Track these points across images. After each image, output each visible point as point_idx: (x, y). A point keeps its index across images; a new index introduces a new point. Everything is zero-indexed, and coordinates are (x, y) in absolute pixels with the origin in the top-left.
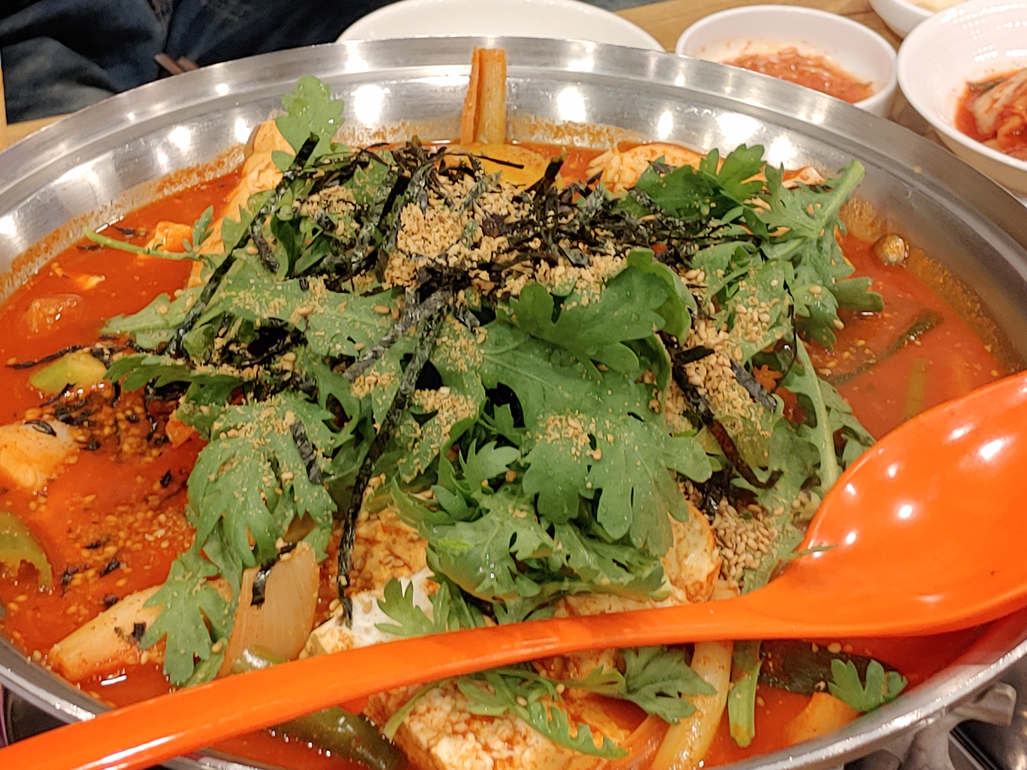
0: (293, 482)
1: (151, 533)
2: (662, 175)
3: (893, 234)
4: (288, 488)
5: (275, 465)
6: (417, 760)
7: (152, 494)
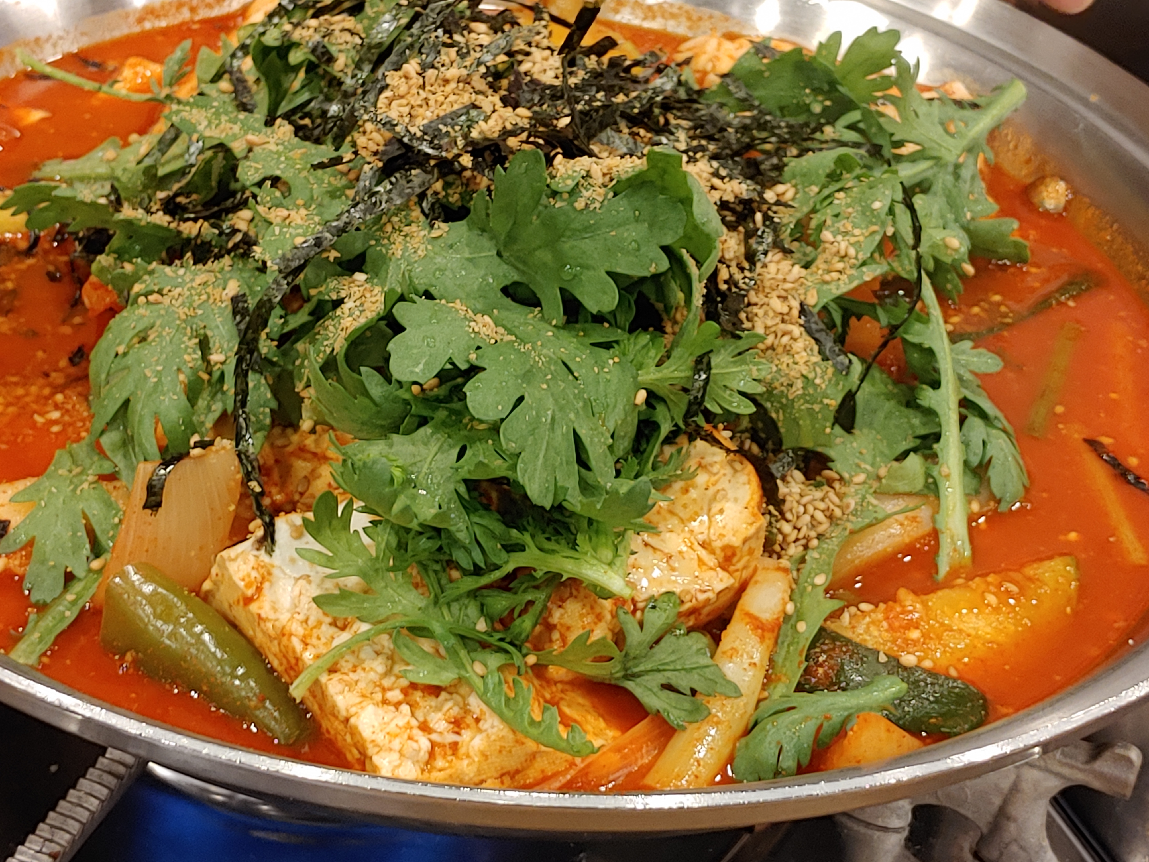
0: (224, 367)
1: (41, 414)
2: (765, 61)
3: (1052, 176)
4: (216, 375)
5: (204, 345)
6: (332, 732)
7: (55, 371)
